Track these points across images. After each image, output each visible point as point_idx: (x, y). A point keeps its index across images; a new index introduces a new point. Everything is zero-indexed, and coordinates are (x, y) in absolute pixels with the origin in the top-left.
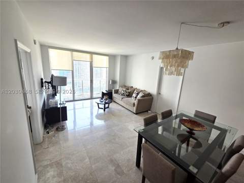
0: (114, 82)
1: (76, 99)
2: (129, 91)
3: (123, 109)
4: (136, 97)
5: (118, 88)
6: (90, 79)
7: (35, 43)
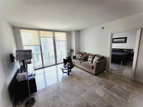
0: (72, 51)
1: (45, 66)
2: (84, 56)
3: (83, 71)
4: (92, 61)
5: (75, 55)
6: (53, 50)
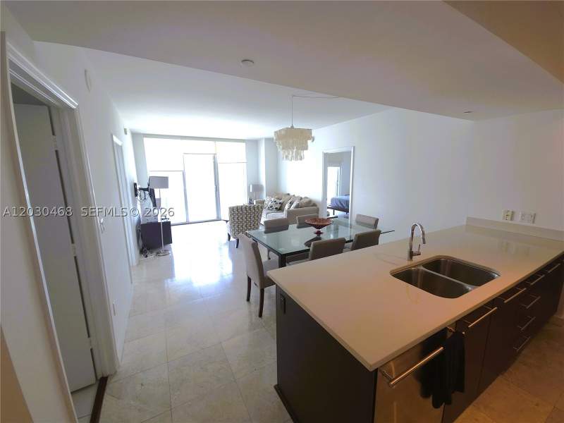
0: (257, 188)
1: (190, 220)
2: (281, 201)
7: (126, 133)
